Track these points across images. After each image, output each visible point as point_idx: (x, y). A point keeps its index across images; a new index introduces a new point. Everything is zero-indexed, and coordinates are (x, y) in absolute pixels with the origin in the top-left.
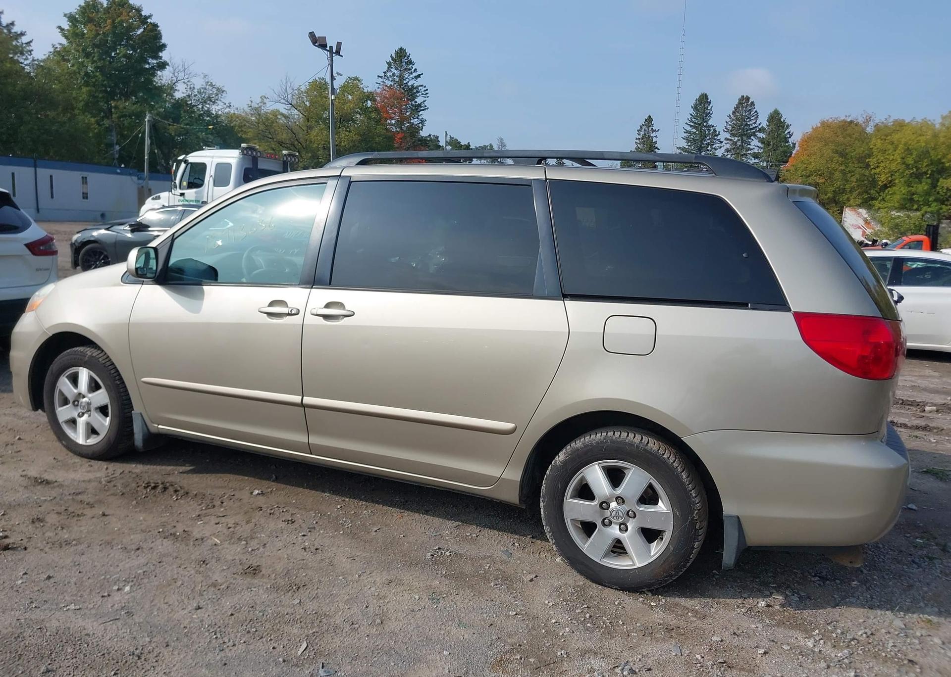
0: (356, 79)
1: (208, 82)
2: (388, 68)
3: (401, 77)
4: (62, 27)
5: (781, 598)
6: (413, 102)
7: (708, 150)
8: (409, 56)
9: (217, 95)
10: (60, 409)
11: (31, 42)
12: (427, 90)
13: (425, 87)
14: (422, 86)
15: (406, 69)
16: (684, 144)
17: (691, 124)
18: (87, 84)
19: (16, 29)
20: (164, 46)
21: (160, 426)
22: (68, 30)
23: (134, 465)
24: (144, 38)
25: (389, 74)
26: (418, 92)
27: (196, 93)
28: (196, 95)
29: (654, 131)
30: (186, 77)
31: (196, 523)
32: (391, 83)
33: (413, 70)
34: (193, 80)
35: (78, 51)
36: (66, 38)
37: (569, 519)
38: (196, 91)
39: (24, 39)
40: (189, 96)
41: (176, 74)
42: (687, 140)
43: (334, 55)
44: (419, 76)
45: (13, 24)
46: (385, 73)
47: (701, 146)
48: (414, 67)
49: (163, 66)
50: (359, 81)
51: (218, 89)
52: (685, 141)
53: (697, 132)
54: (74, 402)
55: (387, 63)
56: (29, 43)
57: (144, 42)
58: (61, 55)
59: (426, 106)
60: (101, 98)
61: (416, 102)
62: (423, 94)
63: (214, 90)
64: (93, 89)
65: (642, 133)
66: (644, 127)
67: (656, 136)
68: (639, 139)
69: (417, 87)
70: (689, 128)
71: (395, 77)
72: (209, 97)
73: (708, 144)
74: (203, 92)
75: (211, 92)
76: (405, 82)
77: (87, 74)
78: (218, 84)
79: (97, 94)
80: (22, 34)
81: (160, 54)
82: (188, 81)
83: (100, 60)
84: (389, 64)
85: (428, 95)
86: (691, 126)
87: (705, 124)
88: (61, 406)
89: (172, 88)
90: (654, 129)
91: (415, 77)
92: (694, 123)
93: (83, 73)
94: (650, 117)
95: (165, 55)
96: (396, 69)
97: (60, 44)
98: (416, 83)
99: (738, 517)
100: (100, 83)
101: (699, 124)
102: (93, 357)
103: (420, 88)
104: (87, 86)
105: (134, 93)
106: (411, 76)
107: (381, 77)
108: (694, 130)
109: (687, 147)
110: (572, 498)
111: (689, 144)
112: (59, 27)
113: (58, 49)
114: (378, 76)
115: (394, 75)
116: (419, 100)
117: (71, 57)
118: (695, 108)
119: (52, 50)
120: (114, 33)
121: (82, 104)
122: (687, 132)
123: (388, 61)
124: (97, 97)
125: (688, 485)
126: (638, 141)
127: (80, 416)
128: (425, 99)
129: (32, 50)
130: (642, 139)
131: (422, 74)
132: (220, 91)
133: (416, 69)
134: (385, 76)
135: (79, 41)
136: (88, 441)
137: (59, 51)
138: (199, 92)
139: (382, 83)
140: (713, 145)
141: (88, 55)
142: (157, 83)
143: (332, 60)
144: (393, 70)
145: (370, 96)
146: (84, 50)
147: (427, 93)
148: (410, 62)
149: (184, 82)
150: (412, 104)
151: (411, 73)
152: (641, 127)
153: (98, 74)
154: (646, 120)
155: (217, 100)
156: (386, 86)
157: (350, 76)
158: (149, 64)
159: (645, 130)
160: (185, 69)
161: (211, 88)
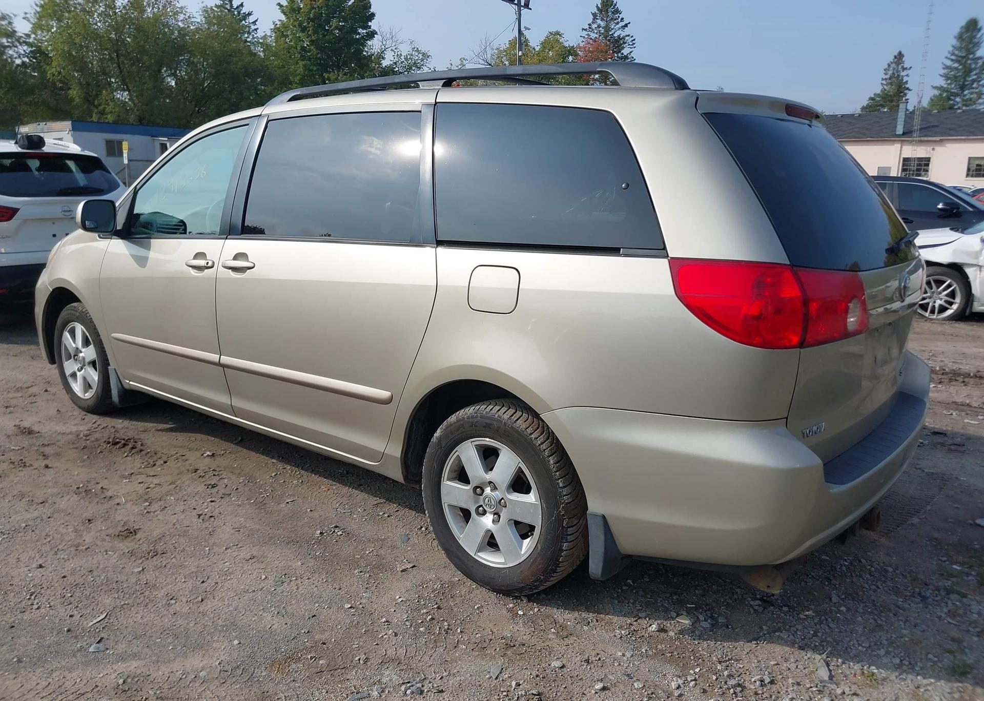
0: (558, 33)
1: (414, 48)
2: (594, 19)
3: (607, 29)
4: (281, 3)
5: (687, 622)
6: (620, 55)
7: (973, 88)
8: (615, 5)
9: (422, 60)
10: (66, 363)
11: (256, 20)
12: (634, 40)
13: (632, 37)
14: (629, 36)
15: (612, 19)
16: (942, 82)
17: (953, 57)
18: (303, 58)
19: (245, 10)
20: (373, 15)
21: (131, 383)
22: (286, 6)
23: (121, 421)
24: (354, 9)
25: (594, 26)
26: (625, 43)
27: (403, 60)
28: (403, 62)
29: (904, 69)
30: (394, 44)
31: (122, 481)
32: (596, 35)
33: (619, 19)
34: (400, 47)
35: (295, 26)
36: (284, 14)
37: (446, 504)
38: (402, 57)
39: (251, 19)
40: (395, 63)
41: (384, 43)
42: (947, 77)
43: (522, 8)
44: (626, 25)
45: (242, 5)
46: (590, 25)
47: (964, 83)
48: (621, 16)
49: (372, 35)
50: (560, 35)
51: (424, 54)
52: (944, 78)
53: (960, 67)
54: (75, 356)
55: (593, 14)
56: (254, 23)
57: (354, 13)
58: (280, 31)
59: (633, 58)
60: (315, 71)
61: (622, 54)
62: (629, 45)
63: (420, 56)
64: (309, 62)
65: (890, 72)
66: (894, 65)
67: (907, 75)
68: (886, 79)
69: (624, 38)
70: (949, 63)
71: (601, 29)
72: (415, 63)
73: (973, 81)
74: (410, 58)
75: (417, 58)
76: (611, 33)
77: (303, 48)
78: (423, 49)
79: (312, 68)
80: (250, 14)
81: (370, 24)
82: (396, 49)
83: (314, 33)
84: (594, 15)
85: (634, 46)
86: (952, 60)
87: (971, 56)
88: (67, 361)
89: (381, 56)
90: (905, 67)
91: (622, 27)
92: (956, 56)
93: (299, 48)
94: (900, 53)
95: (373, 25)
96: (602, 19)
97: (280, 20)
98: (622, 33)
99: (604, 517)
100: (315, 57)
101: (963, 57)
102: (83, 312)
103: (627, 38)
104: (303, 60)
105: (346, 64)
106: (618, 26)
107: (586, 30)
108: (956, 65)
109: (945, 86)
110: (449, 479)
111: (949, 82)
112: (279, 4)
113: (278, 26)
114: (583, 29)
115: (599, 26)
116: (625, 51)
117: (289, 33)
118: (960, 37)
119: (273, 27)
120: (327, 6)
121: (298, 78)
122: (947, 67)
123: (593, 12)
124: (312, 70)
125: (556, 472)
126: (884, 82)
127: (80, 370)
128: (631, 50)
129: (257, 29)
130: (890, 79)
131: (629, 23)
132: (426, 56)
133: (622, 19)
134: (590, 28)
135: (296, 16)
136: (86, 395)
137: (279, 28)
138: (406, 59)
139: (586, 36)
140: (980, 81)
141: (304, 30)
142: (367, 52)
143: (520, 15)
144: (599, 21)
145: (571, 51)
146: (300, 25)
147: (634, 44)
148: (617, 11)
149: (392, 50)
150: (618, 57)
151: (618, 23)
152: (889, 66)
153: (312, 48)
154: (895, 57)
155: (423, 65)
156: (591, 39)
157: (551, 31)
158: (359, 34)
159: (894, 69)
160: (392, 37)
161: (417, 54)
